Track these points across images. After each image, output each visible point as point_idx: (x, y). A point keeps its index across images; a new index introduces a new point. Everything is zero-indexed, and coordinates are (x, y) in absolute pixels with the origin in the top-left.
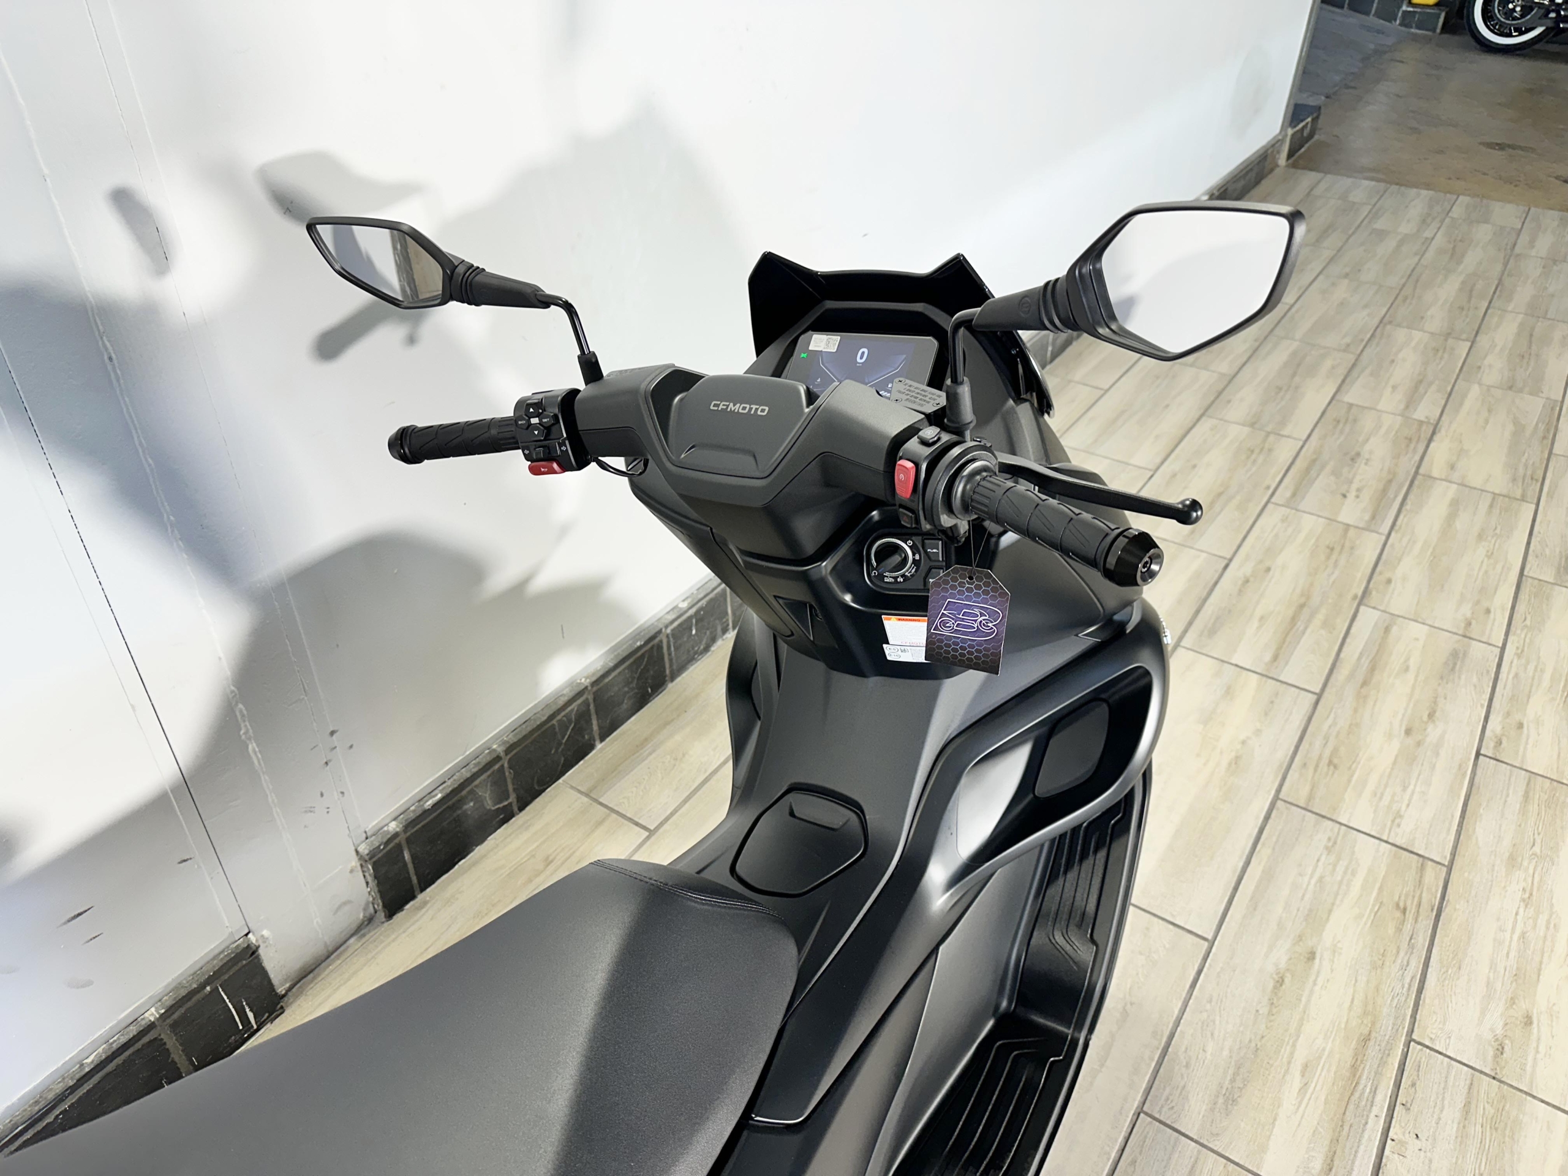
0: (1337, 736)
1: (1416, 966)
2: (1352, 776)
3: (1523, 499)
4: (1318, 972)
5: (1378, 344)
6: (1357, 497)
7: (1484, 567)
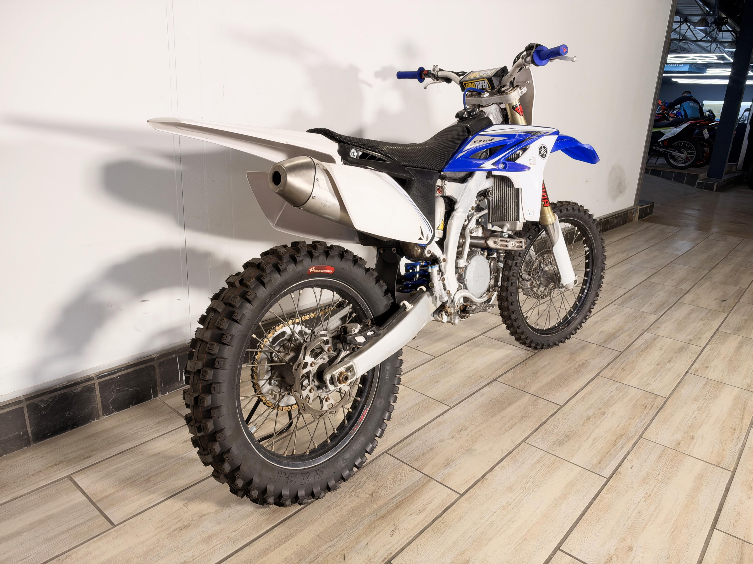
0: (628, 362)
1: (647, 420)
2: (632, 373)
3: (723, 312)
4: (605, 418)
5: (668, 268)
6: (650, 305)
7: (701, 327)
